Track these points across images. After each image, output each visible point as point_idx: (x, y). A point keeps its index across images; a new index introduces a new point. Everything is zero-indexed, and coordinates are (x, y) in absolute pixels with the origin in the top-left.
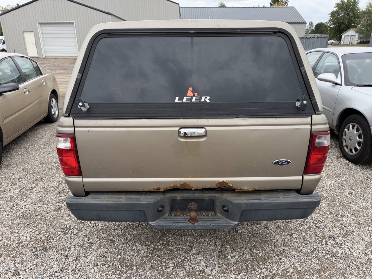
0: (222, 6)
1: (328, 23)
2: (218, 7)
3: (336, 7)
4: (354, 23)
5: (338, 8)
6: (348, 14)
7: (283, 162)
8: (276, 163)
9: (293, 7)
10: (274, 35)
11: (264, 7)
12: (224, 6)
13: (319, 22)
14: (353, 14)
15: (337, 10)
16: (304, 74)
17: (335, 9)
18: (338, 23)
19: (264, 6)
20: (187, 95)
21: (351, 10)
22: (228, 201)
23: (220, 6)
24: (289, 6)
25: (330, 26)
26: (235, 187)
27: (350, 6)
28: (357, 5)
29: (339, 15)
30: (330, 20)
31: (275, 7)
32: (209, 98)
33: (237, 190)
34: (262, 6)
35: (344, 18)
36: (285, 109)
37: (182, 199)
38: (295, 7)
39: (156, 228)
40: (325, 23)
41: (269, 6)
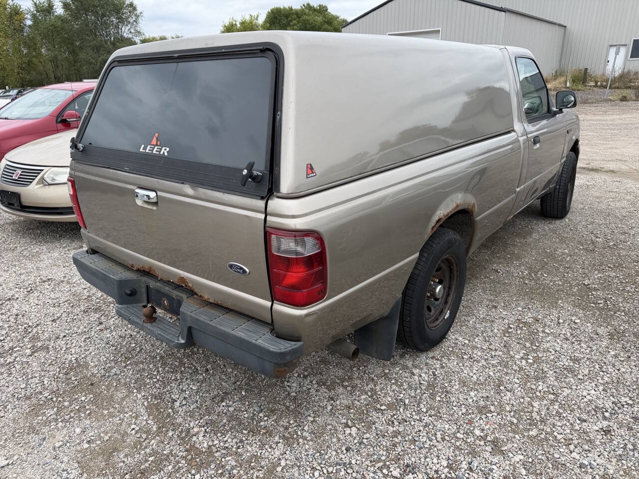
7: (237, 268)
8: (231, 266)
10: (260, 55)
16: (277, 124)
20: (152, 143)
26: (196, 290)
32: (168, 149)
36: (234, 181)
37: (156, 290)
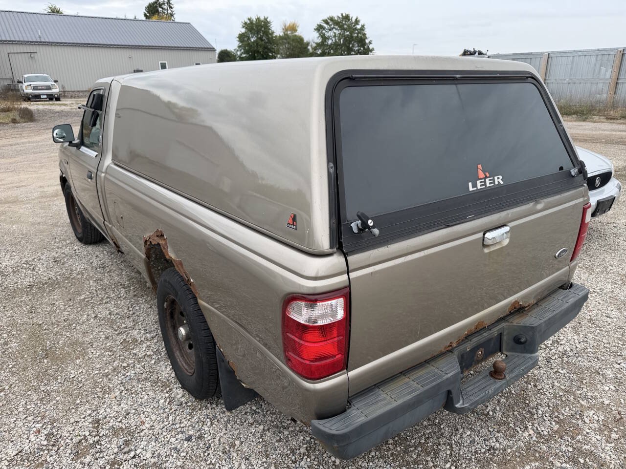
0: (53, 12)
1: (238, 50)
2: (46, 12)
3: (243, 27)
4: (272, 52)
5: (246, 28)
6: (261, 39)
8: (559, 255)
9: (189, 23)
11: (135, 20)
12: (58, 12)
13: (223, 49)
14: (268, 39)
15: (246, 32)
17: (243, 30)
18: (251, 52)
19: (135, 18)
20: (480, 177)
21: (264, 32)
22: (525, 326)
23: (50, 11)
24: (176, 20)
25: (241, 55)
27: (262, 27)
28: (270, 26)
29: (249, 39)
30: (239, 47)
31: (154, 20)
32: (501, 177)
33: (527, 307)
34: (132, 18)
35: (257, 44)
37: (472, 349)
38: (191, 23)
39: (469, 408)
40: (233, 51)
41: (144, 18)
